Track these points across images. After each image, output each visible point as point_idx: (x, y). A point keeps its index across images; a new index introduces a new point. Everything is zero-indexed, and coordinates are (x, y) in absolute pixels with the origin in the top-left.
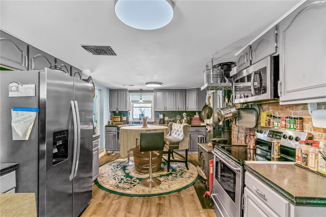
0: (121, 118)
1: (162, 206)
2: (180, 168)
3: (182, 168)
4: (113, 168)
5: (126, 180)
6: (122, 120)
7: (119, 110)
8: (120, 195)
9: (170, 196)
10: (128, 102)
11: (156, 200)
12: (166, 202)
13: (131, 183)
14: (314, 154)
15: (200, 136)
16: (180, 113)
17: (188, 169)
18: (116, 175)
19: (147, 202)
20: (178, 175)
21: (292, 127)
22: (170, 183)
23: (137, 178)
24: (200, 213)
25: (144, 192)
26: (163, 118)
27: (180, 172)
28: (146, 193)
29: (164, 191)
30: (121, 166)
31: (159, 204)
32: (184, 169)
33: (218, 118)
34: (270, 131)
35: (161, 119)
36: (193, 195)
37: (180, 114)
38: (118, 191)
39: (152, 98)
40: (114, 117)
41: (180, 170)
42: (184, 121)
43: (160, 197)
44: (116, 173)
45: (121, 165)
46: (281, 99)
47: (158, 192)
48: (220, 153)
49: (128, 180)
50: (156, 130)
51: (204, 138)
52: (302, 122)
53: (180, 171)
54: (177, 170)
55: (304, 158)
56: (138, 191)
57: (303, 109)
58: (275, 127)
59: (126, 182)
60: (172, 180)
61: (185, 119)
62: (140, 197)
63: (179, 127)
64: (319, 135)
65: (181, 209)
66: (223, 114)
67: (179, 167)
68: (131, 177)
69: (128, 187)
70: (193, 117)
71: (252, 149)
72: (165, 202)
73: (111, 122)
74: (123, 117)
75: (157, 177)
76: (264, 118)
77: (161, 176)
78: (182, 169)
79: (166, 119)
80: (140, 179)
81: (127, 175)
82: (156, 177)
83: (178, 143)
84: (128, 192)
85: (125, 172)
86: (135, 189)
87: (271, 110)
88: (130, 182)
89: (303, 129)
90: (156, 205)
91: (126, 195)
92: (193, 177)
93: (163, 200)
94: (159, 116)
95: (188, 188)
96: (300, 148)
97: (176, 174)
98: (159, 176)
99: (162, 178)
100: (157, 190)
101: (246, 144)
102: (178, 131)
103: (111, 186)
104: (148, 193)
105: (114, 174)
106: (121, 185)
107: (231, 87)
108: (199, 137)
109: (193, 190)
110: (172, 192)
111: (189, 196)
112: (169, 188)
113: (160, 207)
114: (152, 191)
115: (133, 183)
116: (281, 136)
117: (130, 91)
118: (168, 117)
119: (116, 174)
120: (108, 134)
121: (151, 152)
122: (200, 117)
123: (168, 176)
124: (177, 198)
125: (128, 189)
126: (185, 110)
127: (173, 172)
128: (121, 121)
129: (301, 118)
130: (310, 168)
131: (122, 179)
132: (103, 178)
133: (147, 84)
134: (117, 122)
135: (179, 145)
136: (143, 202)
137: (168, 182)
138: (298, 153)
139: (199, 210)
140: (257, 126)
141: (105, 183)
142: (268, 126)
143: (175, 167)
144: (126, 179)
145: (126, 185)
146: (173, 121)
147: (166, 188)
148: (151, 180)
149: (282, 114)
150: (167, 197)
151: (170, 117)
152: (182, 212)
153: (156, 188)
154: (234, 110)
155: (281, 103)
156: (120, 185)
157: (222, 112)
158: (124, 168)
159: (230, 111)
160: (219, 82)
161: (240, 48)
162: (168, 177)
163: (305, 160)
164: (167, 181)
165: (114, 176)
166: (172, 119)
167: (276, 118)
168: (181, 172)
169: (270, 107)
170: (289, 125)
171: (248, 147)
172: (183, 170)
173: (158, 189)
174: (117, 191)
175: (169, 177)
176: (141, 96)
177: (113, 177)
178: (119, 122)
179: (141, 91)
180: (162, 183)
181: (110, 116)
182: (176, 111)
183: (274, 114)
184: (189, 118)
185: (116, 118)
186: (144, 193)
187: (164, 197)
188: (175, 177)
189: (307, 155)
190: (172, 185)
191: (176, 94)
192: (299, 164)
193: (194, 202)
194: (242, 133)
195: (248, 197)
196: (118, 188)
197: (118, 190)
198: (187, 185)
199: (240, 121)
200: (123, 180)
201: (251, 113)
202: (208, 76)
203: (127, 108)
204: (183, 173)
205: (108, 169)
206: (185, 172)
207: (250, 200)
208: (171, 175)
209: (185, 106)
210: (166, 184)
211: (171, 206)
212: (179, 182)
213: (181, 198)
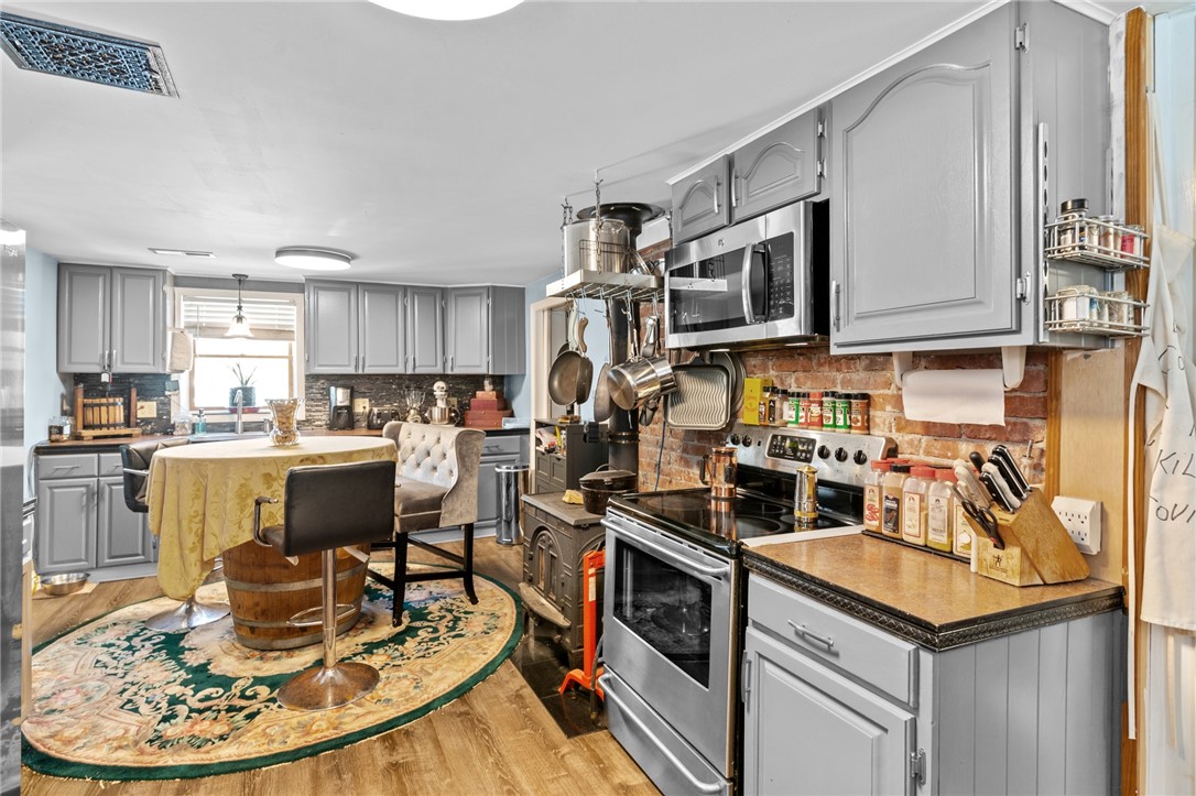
0: (128, 406)
1: (411, 773)
2: (442, 600)
3: (448, 600)
4: (105, 658)
5: (201, 701)
6: (133, 419)
7: (119, 368)
8: (182, 778)
9: (430, 721)
10: (169, 334)
11: (375, 753)
12: (423, 752)
13: (231, 709)
14: (917, 498)
15: (503, 469)
16: (422, 382)
17: (474, 600)
18: (134, 689)
19: (337, 772)
20: (443, 630)
21: (841, 423)
22: (418, 668)
23: (258, 681)
24: (563, 756)
25: (308, 734)
26: (347, 403)
27: (444, 617)
28: (319, 735)
29: (403, 710)
30: (149, 639)
31: (395, 767)
32: (458, 604)
34: (775, 437)
35: (341, 408)
36: (519, 696)
37: (419, 388)
38: (171, 763)
39: (295, 318)
40: (89, 401)
41: (442, 608)
42: (436, 412)
43: (391, 736)
44: (129, 678)
45: (149, 634)
46: (835, 337)
47: (377, 717)
48: (635, 524)
49: (208, 698)
50: (349, 455)
51: (521, 477)
52: (869, 405)
53: (443, 613)
54: (430, 613)
55: (889, 510)
56: (279, 739)
57: (869, 368)
58: (789, 425)
59: (200, 712)
60: (421, 654)
61: (441, 404)
62: (293, 760)
63: (435, 438)
64: (911, 443)
65: (491, 760)
66: (632, 383)
67: (436, 599)
68: (226, 682)
69: (220, 729)
70: (474, 396)
71: (725, 499)
72: (415, 752)
73: (67, 430)
74: (140, 404)
75: (355, 655)
76: (754, 398)
77: (370, 648)
78: (452, 604)
79: (362, 406)
80: (273, 682)
81: (201, 676)
82: (350, 658)
83: (436, 502)
84: (228, 752)
85: (182, 665)
86: (260, 729)
87: (772, 372)
88: (223, 704)
89: (868, 428)
90: (380, 777)
91: (222, 769)
92: (502, 629)
93: (407, 744)
94: (329, 394)
95: (492, 673)
96: (875, 482)
97: (430, 630)
98: (361, 648)
99: (377, 654)
100: (369, 713)
101: (706, 483)
102: (428, 454)
103: (120, 747)
104: (332, 734)
105: (118, 684)
106: (179, 730)
107: (654, 290)
108: (499, 474)
109: (515, 676)
110: (435, 705)
111: (507, 704)
112: (418, 690)
113: (400, 778)
114: (346, 720)
115: (242, 709)
116: (811, 452)
117: (179, 281)
118: (367, 401)
119: (133, 684)
120: (50, 488)
121: (330, 552)
122: (500, 395)
123: (402, 642)
124: (462, 721)
125: (222, 738)
126: (441, 372)
127: (418, 624)
128: (127, 423)
129: (865, 396)
130: (905, 538)
131: (174, 701)
132: (56, 716)
133: (280, 253)
134: (108, 426)
135: (443, 511)
136: (315, 777)
137: (409, 667)
138: (871, 499)
139: (555, 747)
140: (730, 425)
141: (77, 738)
142: (767, 423)
143: (420, 601)
144: (201, 695)
145: (207, 723)
146: (394, 415)
147: (407, 692)
148: (330, 673)
149: (809, 384)
150: (419, 731)
151: (376, 400)
152: (499, 773)
153: (360, 705)
154: (664, 369)
155: (834, 351)
156: (169, 731)
157: (629, 377)
158: (172, 645)
159: (653, 376)
160: (617, 269)
161: (694, 159)
162: (400, 648)
163: (894, 517)
164: (399, 663)
165: (126, 696)
166: (387, 408)
167: (793, 395)
168: (449, 617)
169: (770, 363)
170: (831, 415)
171: (713, 494)
172: (454, 607)
173: (370, 706)
174: (160, 764)
175: (406, 644)
176: (240, 308)
177: (120, 703)
178: (115, 426)
179: (241, 281)
180: (382, 675)
181: (63, 396)
182: (401, 376)
183: (782, 384)
184: (454, 400)
185: (100, 405)
186: (311, 740)
187: (407, 733)
188: (432, 640)
189: (897, 501)
190: (429, 674)
191: (405, 307)
192: (874, 529)
193: (530, 719)
194: (673, 450)
195: (760, 655)
196: (162, 746)
197: (169, 759)
198: (488, 665)
199: (679, 407)
200: (184, 702)
201: (712, 380)
202: (581, 246)
203: (164, 359)
204: (459, 619)
205: (72, 665)
206: (466, 613)
207: (767, 665)
208: (413, 638)
209: (444, 354)
210: (399, 678)
211: (445, 761)
212: (453, 659)
213: (478, 720)
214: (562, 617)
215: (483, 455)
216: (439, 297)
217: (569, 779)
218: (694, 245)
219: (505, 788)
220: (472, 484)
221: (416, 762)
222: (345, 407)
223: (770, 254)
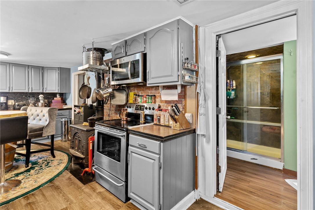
1: (35, 204)
2: (43, 158)
3: (45, 158)
9: (41, 190)
11: (21, 201)
12: (39, 198)
14: (163, 116)
15: (63, 120)
17: (54, 157)
20: (43, 166)
21: (150, 102)
22: (35, 177)
26: (5, 101)
27: (44, 163)
29: (31, 189)
31: (29, 204)
32: (49, 159)
33: (96, 98)
34: (136, 105)
35: (3, 103)
36: (69, 178)
37: (34, 97)
41: (43, 160)
42: (40, 104)
43: (27, 196)
46: (148, 82)
47: (22, 192)
51: (69, 122)
52: (155, 98)
54: (39, 162)
55: (158, 119)
57: (155, 90)
58: (139, 103)
60: (36, 173)
61: (42, 101)
63: (41, 111)
64: (163, 105)
65: (61, 195)
66: (102, 93)
67: (41, 158)
70: (53, 99)
71: (125, 121)
72: (36, 198)
75: (11, 178)
76: (132, 97)
77: (17, 175)
78: (46, 159)
79: (11, 102)
82: (9, 179)
83: (42, 129)
87: (136, 91)
89: (155, 102)
90: (24, 207)
92: (64, 163)
93: (33, 197)
95: (61, 174)
96: (156, 113)
97: (39, 167)
98: (13, 176)
99: (20, 176)
100: (19, 192)
101: (121, 117)
102: (38, 116)
107: (108, 70)
108: (62, 122)
109: (68, 174)
110: (42, 185)
111: (66, 181)
112: (36, 183)
113: (31, 206)
114: (9, 196)
116: (144, 108)
118: (13, 101)
121: (2, 145)
122: (62, 99)
123: (29, 171)
124: (51, 188)
126: (42, 92)
127: (35, 166)
129: (155, 96)
130: (161, 124)
135: (44, 132)
137: (32, 178)
138: (155, 117)
139: (81, 188)
140: (126, 104)
142: (135, 102)
143: (35, 160)
146: (24, 105)
147: (32, 184)
148: (2, 184)
149: (144, 93)
150: (37, 193)
151: (16, 100)
152: (64, 197)
154: (110, 90)
155: (148, 85)
157: (101, 92)
159: (108, 91)
160: (98, 64)
162: (29, 173)
163: (159, 120)
164: (29, 177)
166: (21, 103)
167: (140, 96)
169: (136, 89)
170: (148, 100)
171: (122, 120)
175: (31, 172)
180: (23, 181)
182: (26, 93)
183: (138, 93)
184: (46, 101)
187: (33, 194)
188: (40, 169)
189: (160, 117)
190: (40, 178)
192: (156, 123)
193: (73, 183)
194: (113, 111)
195: (132, 152)
198: (59, 172)
199: (114, 100)
201: (122, 93)
202: (89, 58)
204: (49, 162)
206: (51, 160)
207: (133, 154)
208: (33, 170)
209: (43, 86)
210: (29, 181)
211: (46, 198)
212: (48, 173)
213: (57, 186)
214: (82, 155)
215: (57, 116)
216: (41, 70)
217: (85, 194)
218: (118, 60)
219: (66, 200)
220: (54, 123)
221: (37, 201)
222: (4, 103)
223: (135, 64)
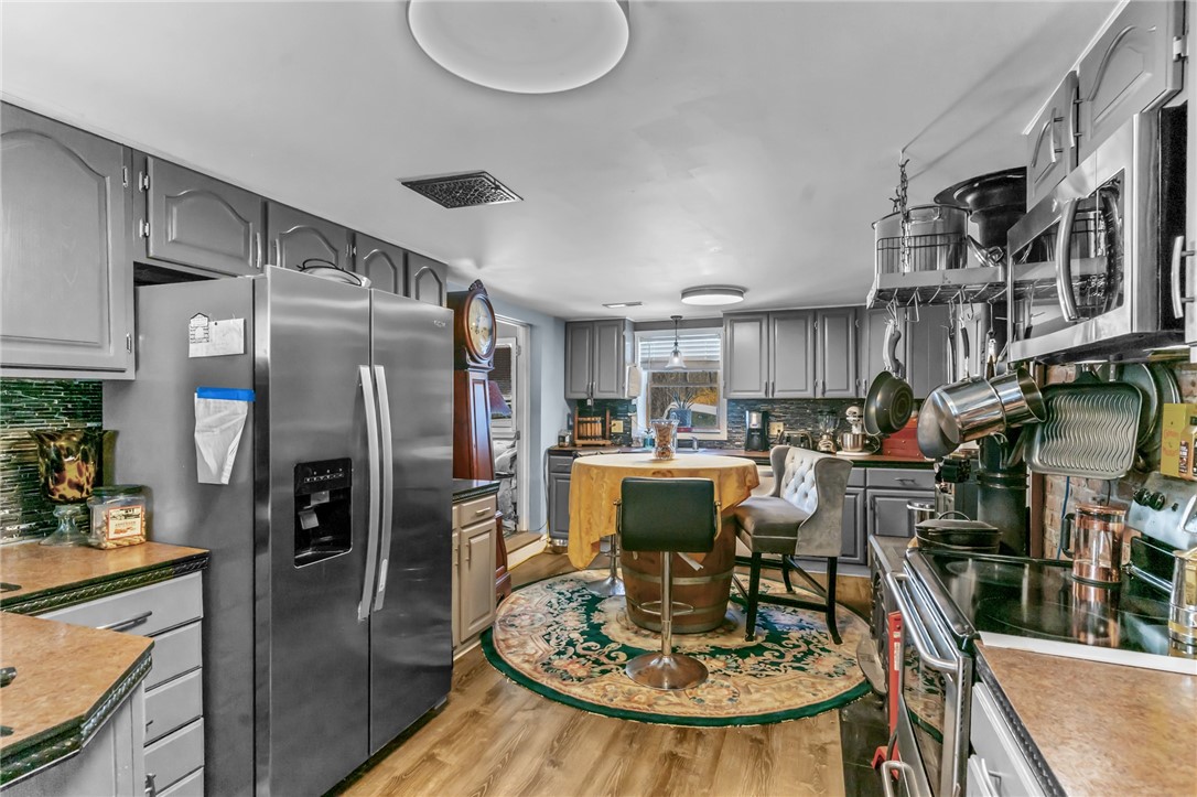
0: (604, 423)
1: (681, 768)
2: (808, 630)
3: (814, 633)
4: (554, 601)
5: (584, 649)
6: (607, 433)
7: (598, 395)
8: (545, 696)
9: (725, 733)
10: (627, 368)
11: (666, 738)
12: (701, 756)
13: (597, 662)
16: (834, 407)
17: (838, 641)
18: (556, 626)
19: (631, 739)
20: (789, 657)
22: (743, 684)
23: (624, 648)
25: (629, 700)
26: (759, 426)
27: (800, 646)
28: (635, 705)
29: (707, 714)
30: (583, 596)
31: (672, 756)
32: (821, 638)
35: (754, 430)
36: (823, 749)
37: (832, 413)
38: (544, 683)
39: (719, 349)
40: (581, 419)
41: (802, 637)
42: (849, 439)
43: (686, 731)
44: (557, 619)
45: (585, 592)
47: (684, 710)
49: (589, 649)
53: (801, 643)
56: (610, 696)
59: (579, 656)
60: (754, 672)
62: (610, 716)
66: (954, 412)
67: (802, 628)
68: (605, 641)
69: (582, 673)
72: (695, 753)
73: (567, 439)
74: (613, 422)
75: (700, 653)
76: (1175, 434)
77: (716, 652)
78: (814, 637)
79: (776, 429)
80: (632, 653)
81: (595, 633)
82: (695, 655)
83: (793, 528)
84: (576, 691)
85: (589, 619)
86: (602, 684)
88: (594, 656)
90: (657, 759)
91: (566, 700)
92: (849, 677)
93: (693, 744)
94: (745, 418)
95: (810, 716)
97: (777, 654)
98: (708, 650)
99: (718, 659)
100: (681, 704)
102: (803, 480)
103: (527, 661)
104: (644, 708)
105: (550, 619)
106: (562, 663)
109: (833, 729)
110: (734, 722)
111: (805, 752)
112: (730, 703)
113: (670, 767)
114: (661, 702)
115: (603, 664)
117: (638, 326)
118: (781, 424)
119: (557, 623)
120: (557, 479)
121: (667, 554)
123: (745, 657)
124: (751, 747)
125: (579, 679)
126: (854, 396)
127: (769, 645)
128: (604, 437)
131: (571, 643)
132: (513, 629)
133: (685, 293)
134: (591, 438)
135: (799, 539)
136: (616, 735)
137: (736, 680)
141: (514, 646)
142: (1189, 476)
143: (785, 625)
144: (585, 645)
145: (578, 665)
146: (798, 441)
147: (721, 701)
148: (666, 660)
150: (710, 738)
151: (790, 425)
153: (678, 696)
154: (1013, 393)
156: (558, 662)
157: (950, 404)
158: (592, 605)
162: (740, 660)
164: (731, 673)
165: (550, 630)
166: (796, 434)
168: (804, 648)
171: (1075, 572)
172: (815, 641)
173: (685, 700)
174: (539, 681)
175: (747, 660)
176: (676, 344)
177: (544, 632)
178: (595, 437)
179: (677, 323)
180: (711, 678)
181: (569, 416)
185: (587, 422)
186: (628, 706)
187: (700, 735)
188: (772, 664)
190: (749, 692)
191: (815, 331)
193: (818, 777)
196: (546, 671)
197: (545, 681)
198: (811, 706)
200: (574, 646)
201: (1112, 406)
202: (889, 245)
203: (624, 388)
204: (811, 653)
205: (537, 600)
206: (823, 650)
208: (756, 655)
209: (857, 377)
210: (722, 686)
211: (715, 772)
212: (780, 688)
213: (767, 752)
216: (850, 319)
221: (690, 762)
222: (757, 430)
